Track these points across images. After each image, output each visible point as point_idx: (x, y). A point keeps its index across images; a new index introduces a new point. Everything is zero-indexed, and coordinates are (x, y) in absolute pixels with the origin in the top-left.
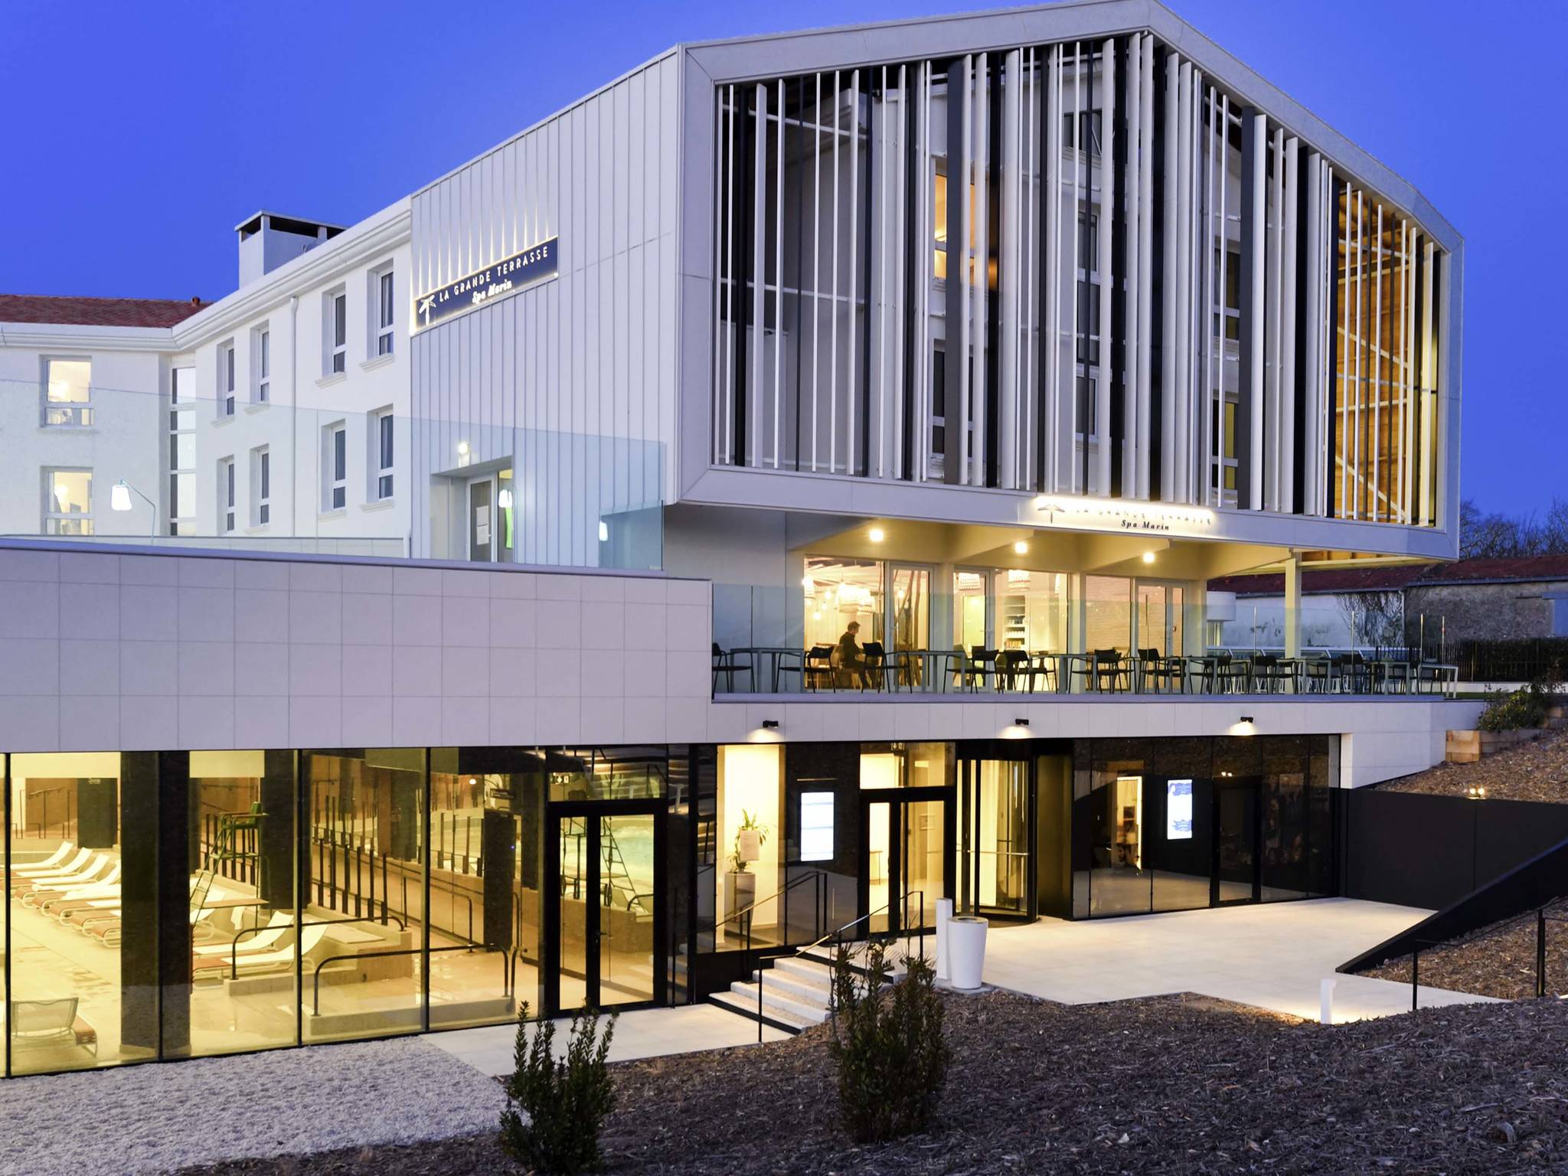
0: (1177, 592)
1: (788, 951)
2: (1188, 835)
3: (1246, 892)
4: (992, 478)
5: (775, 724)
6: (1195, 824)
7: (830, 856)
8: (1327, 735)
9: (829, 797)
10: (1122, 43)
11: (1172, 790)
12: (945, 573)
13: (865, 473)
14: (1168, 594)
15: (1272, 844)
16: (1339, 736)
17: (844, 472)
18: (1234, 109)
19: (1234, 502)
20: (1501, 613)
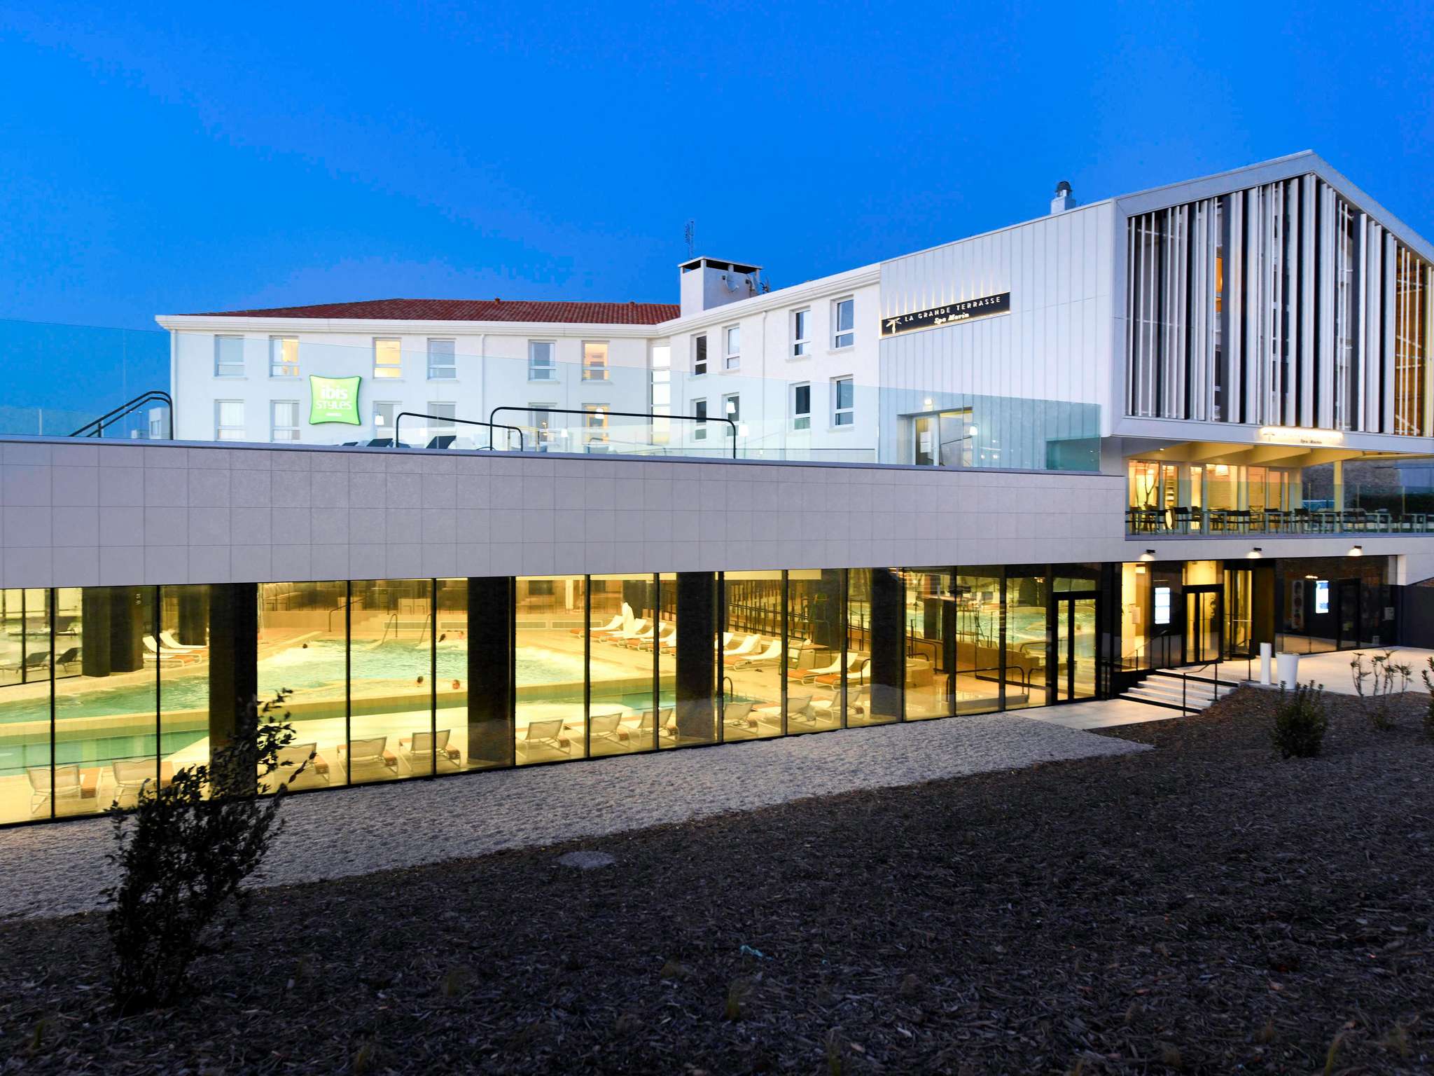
0: (1286, 474)
1: (1152, 672)
2: (1326, 611)
3: (1353, 643)
4: (1243, 419)
5: (1153, 551)
6: (1330, 605)
7: (1168, 622)
8: (1386, 557)
9: (1167, 590)
10: (1301, 179)
11: (1319, 586)
12: (1187, 467)
13: (1158, 415)
14: (1282, 475)
15: (1364, 616)
16: (1396, 556)
17: (1146, 415)
18: (1350, 212)
19: (1349, 427)
20: (1365, 477)
